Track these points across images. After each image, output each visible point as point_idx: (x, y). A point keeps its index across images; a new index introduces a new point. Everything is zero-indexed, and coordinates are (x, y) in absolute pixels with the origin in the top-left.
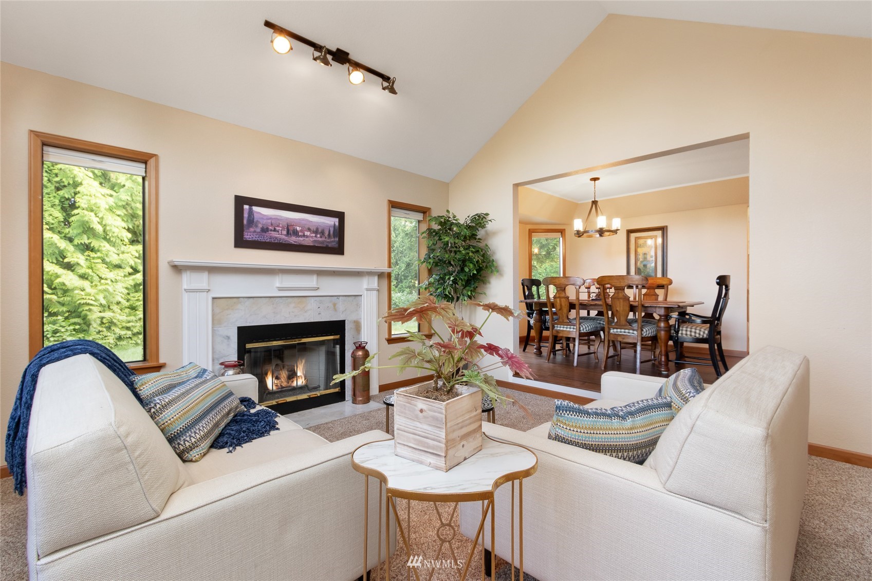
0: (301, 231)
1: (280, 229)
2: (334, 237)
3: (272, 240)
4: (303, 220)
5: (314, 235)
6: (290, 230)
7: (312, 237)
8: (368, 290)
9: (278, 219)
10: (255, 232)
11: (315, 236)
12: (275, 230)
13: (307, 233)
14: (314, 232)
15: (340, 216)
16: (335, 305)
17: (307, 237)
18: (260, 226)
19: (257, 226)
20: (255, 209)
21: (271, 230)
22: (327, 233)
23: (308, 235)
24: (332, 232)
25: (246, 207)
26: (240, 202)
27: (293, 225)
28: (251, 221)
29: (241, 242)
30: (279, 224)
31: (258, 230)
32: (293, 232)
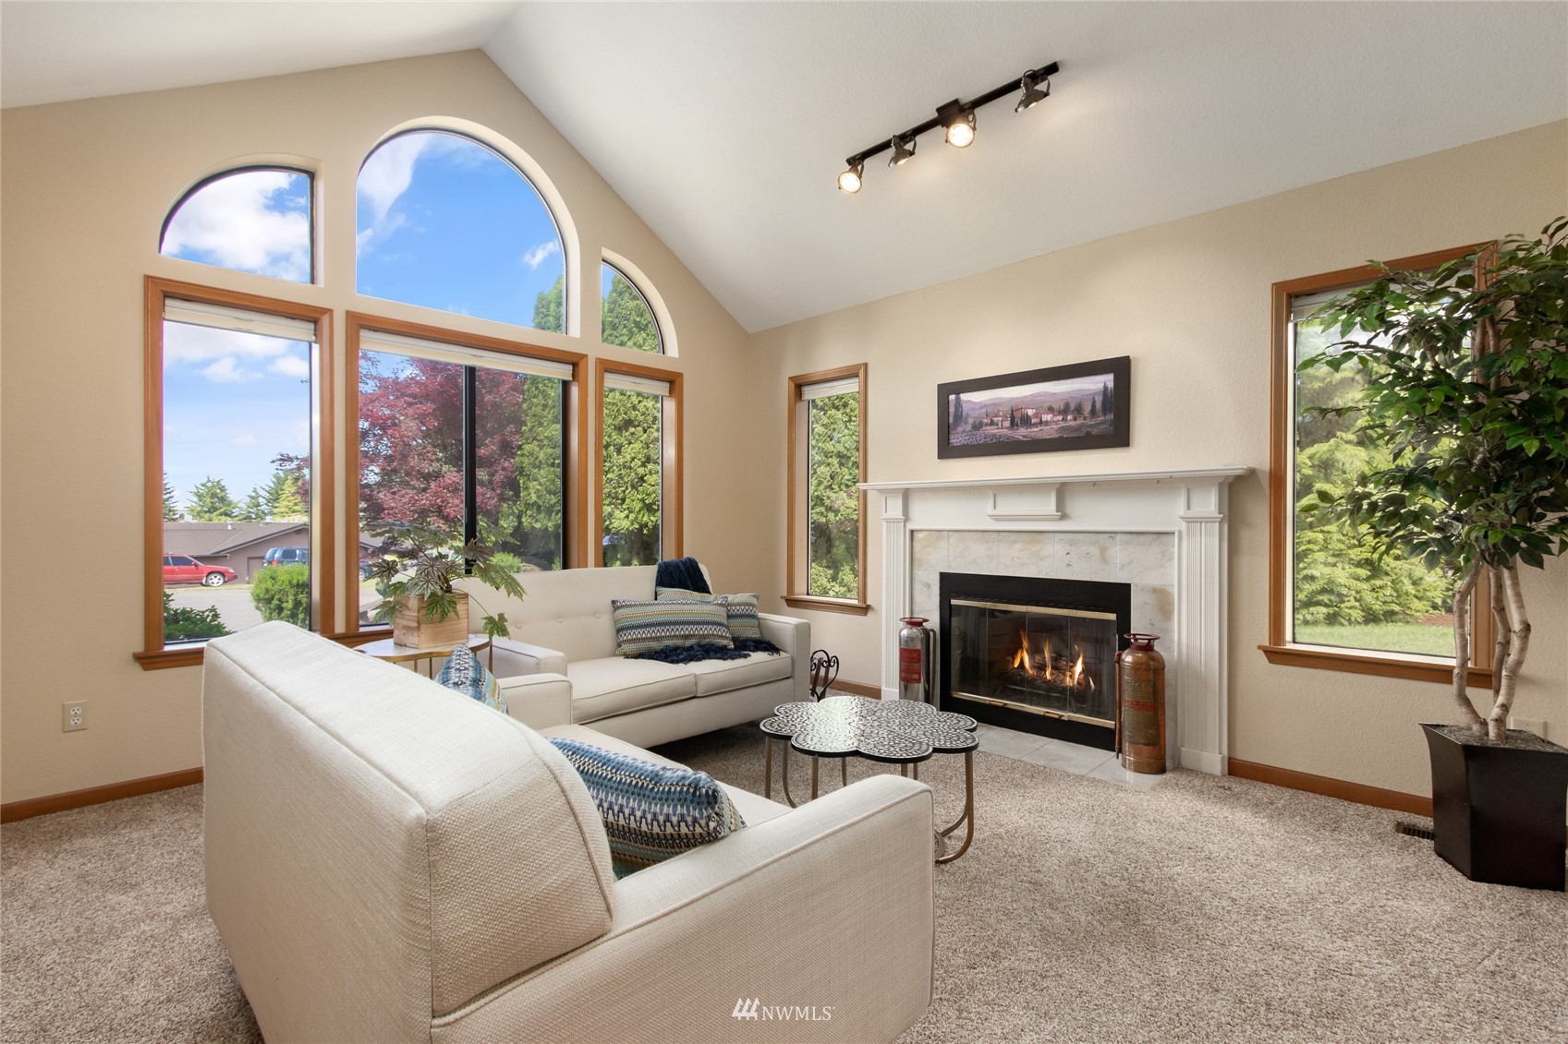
0: (1036, 415)
1: (1000, 419)
2: (1105, 414)
3: (988, 440)
4: (1039, 395)
5: (1061, 418)
6: (1017, 417)
7: (1056, 422)
8: (1189, 521)
9: (997, 404)
10: (964, 431)
11: (1063, 420)
12: (992, 423)
14: (1060, 413)
15: (1121, 368)
16: (1103, 550)
17: (1047, 423)
18: (971, 421)
19: (966, 423)
20: (964, 397)
21: (987, 425)
22: (1087, 409)
23: (1049, 419)
24: (1099, 405)
25: (952, 397)
26: (945, 390)
27: (1022, 408)
28: (959, 417)
29: (947, 450)
30: (999, 411)
31: (969, 428)
32: (1021, 420)
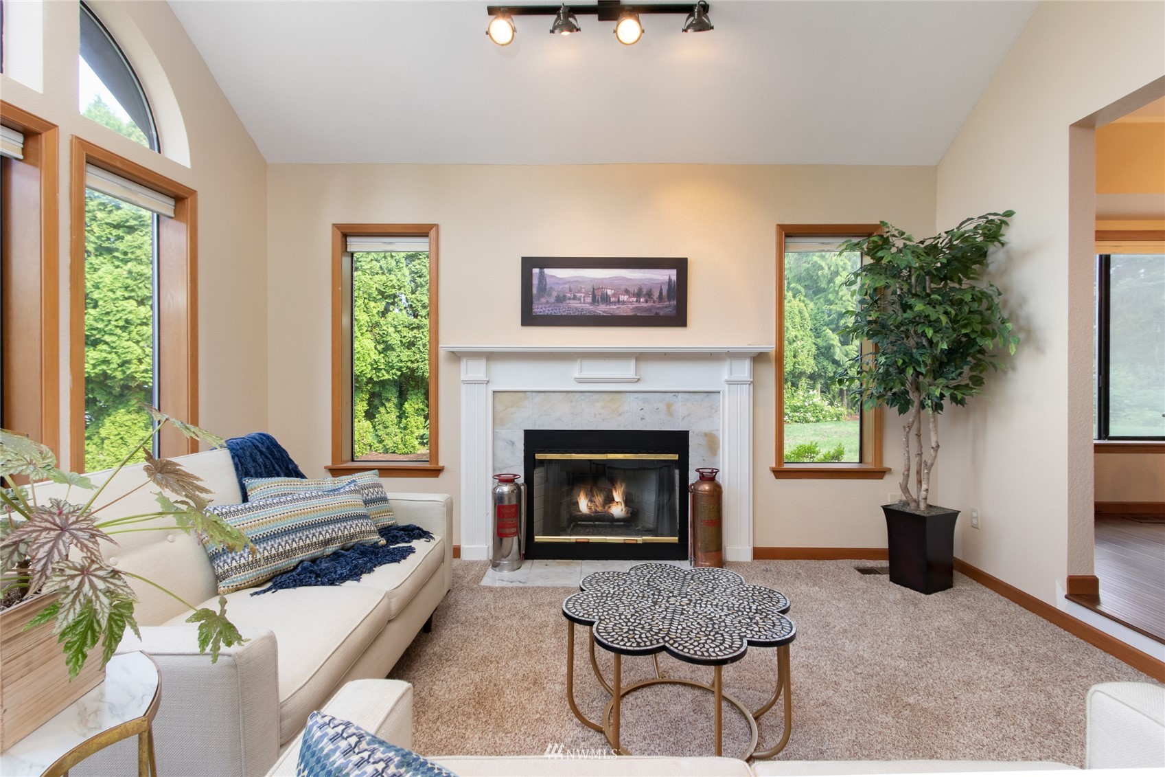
0: (614, 295)
1: (583, 295)
2: (669, 300)
3: (571, 312)
4: (618, 278)
5: (635, 299)
6: (598, 296)
7: (631, 303)
8: (730, 383)
9: (580, 282)
10: (548, 302)
11: (637, 301)
12: (575, 298)
13: (624, 298)
14: (634, 295)
15: (680, 265)
16: (669, 406)
17: (624, 302)
18: (555, 294)
19: (550, 295)
20: (548, 271)
21: (570, 299)
22: (656, 295)
23: (625, 299)
24: (665, 292)
25: (536, 271)
26: (529, 264)
27: (602, 288)
28: (543, 289)
29: (529, 318)
30: (581, 288)
31: (552, 300)
32: (601, 298)
